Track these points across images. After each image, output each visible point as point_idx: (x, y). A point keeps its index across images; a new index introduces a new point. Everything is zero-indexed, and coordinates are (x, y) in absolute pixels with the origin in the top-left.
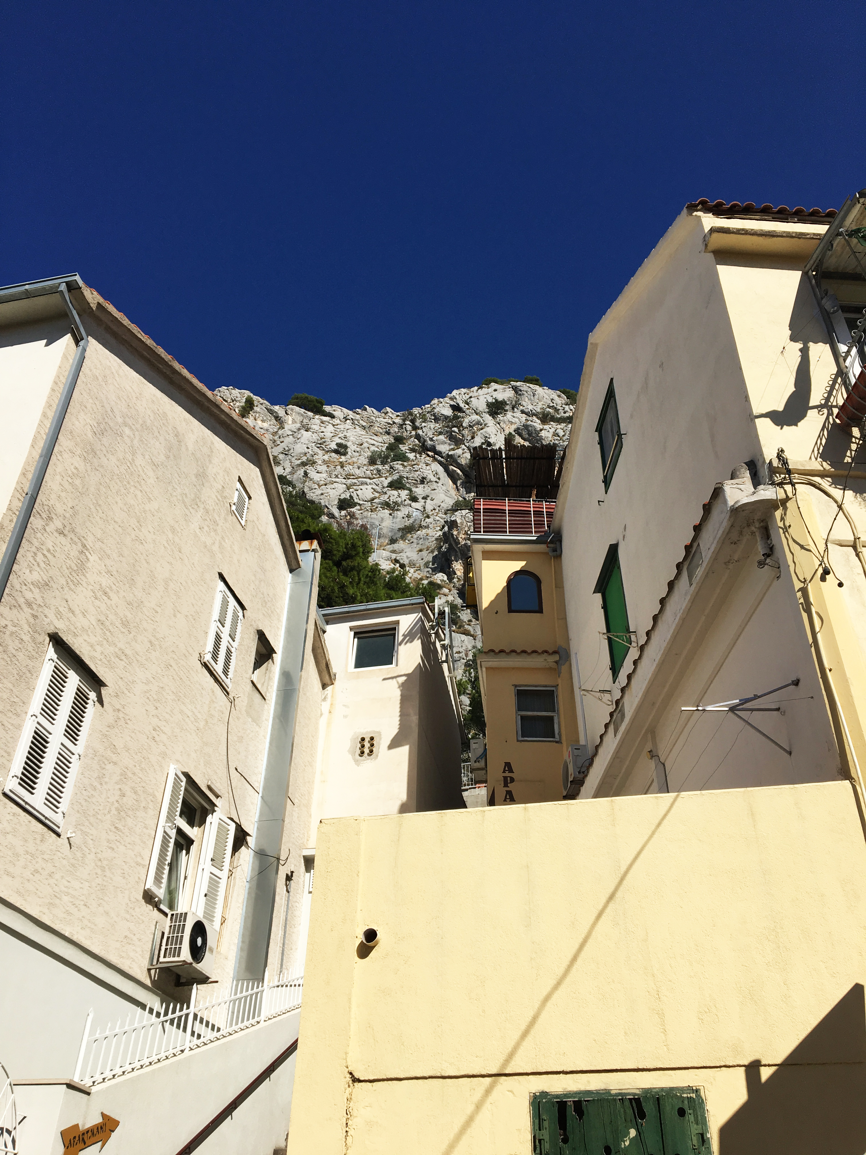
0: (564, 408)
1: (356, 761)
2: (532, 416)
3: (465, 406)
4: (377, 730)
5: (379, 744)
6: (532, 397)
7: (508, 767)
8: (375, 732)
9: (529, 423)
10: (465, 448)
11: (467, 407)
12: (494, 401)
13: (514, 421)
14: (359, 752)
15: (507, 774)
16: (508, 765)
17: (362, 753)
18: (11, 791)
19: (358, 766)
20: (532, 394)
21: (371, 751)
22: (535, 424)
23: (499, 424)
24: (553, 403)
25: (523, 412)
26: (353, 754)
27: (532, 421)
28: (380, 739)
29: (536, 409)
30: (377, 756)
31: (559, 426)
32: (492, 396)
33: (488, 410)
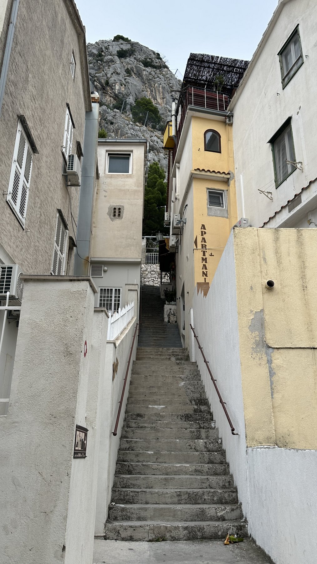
0: (156, 60)
1: (111, 219)
2: (140, 62)
3: (105, 50)
4: (122, 205)
5: (123, 212)
6: (140, 51)
7: (203, 227)
8: (121, 206)
9: (138, 65)
10: (104, 73)
11: (106, 50)
12: (121, 49)
13: (130, 63)
14: (112, 214)
15: (203, 230)
16: (203, 226)
17: (115, 215)
18: (9, 200)
19: (113, 221)
20: (140, 50)
21: (119, 215)
22: (141, 66)
23: (122, 63)
24: (151, 56)
25: (135, 58)
26: (110, 215)
27: (139, 65)
28: (124, 210)
29: (142, 58)
30: (122, 217)
31: (153, 70)
32: (120, 47)
33: (117, 54)
